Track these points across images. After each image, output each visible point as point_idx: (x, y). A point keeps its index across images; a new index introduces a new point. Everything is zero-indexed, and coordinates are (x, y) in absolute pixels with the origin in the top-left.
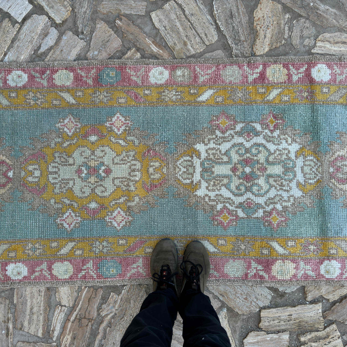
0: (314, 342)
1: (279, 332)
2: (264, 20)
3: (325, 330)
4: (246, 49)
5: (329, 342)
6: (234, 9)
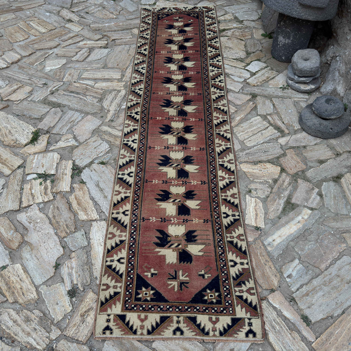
0: (44, 187)
1: (57, 169)
2: (265, 168)
3: (50, 193)
4: (243, 159)
5: (41, 195)
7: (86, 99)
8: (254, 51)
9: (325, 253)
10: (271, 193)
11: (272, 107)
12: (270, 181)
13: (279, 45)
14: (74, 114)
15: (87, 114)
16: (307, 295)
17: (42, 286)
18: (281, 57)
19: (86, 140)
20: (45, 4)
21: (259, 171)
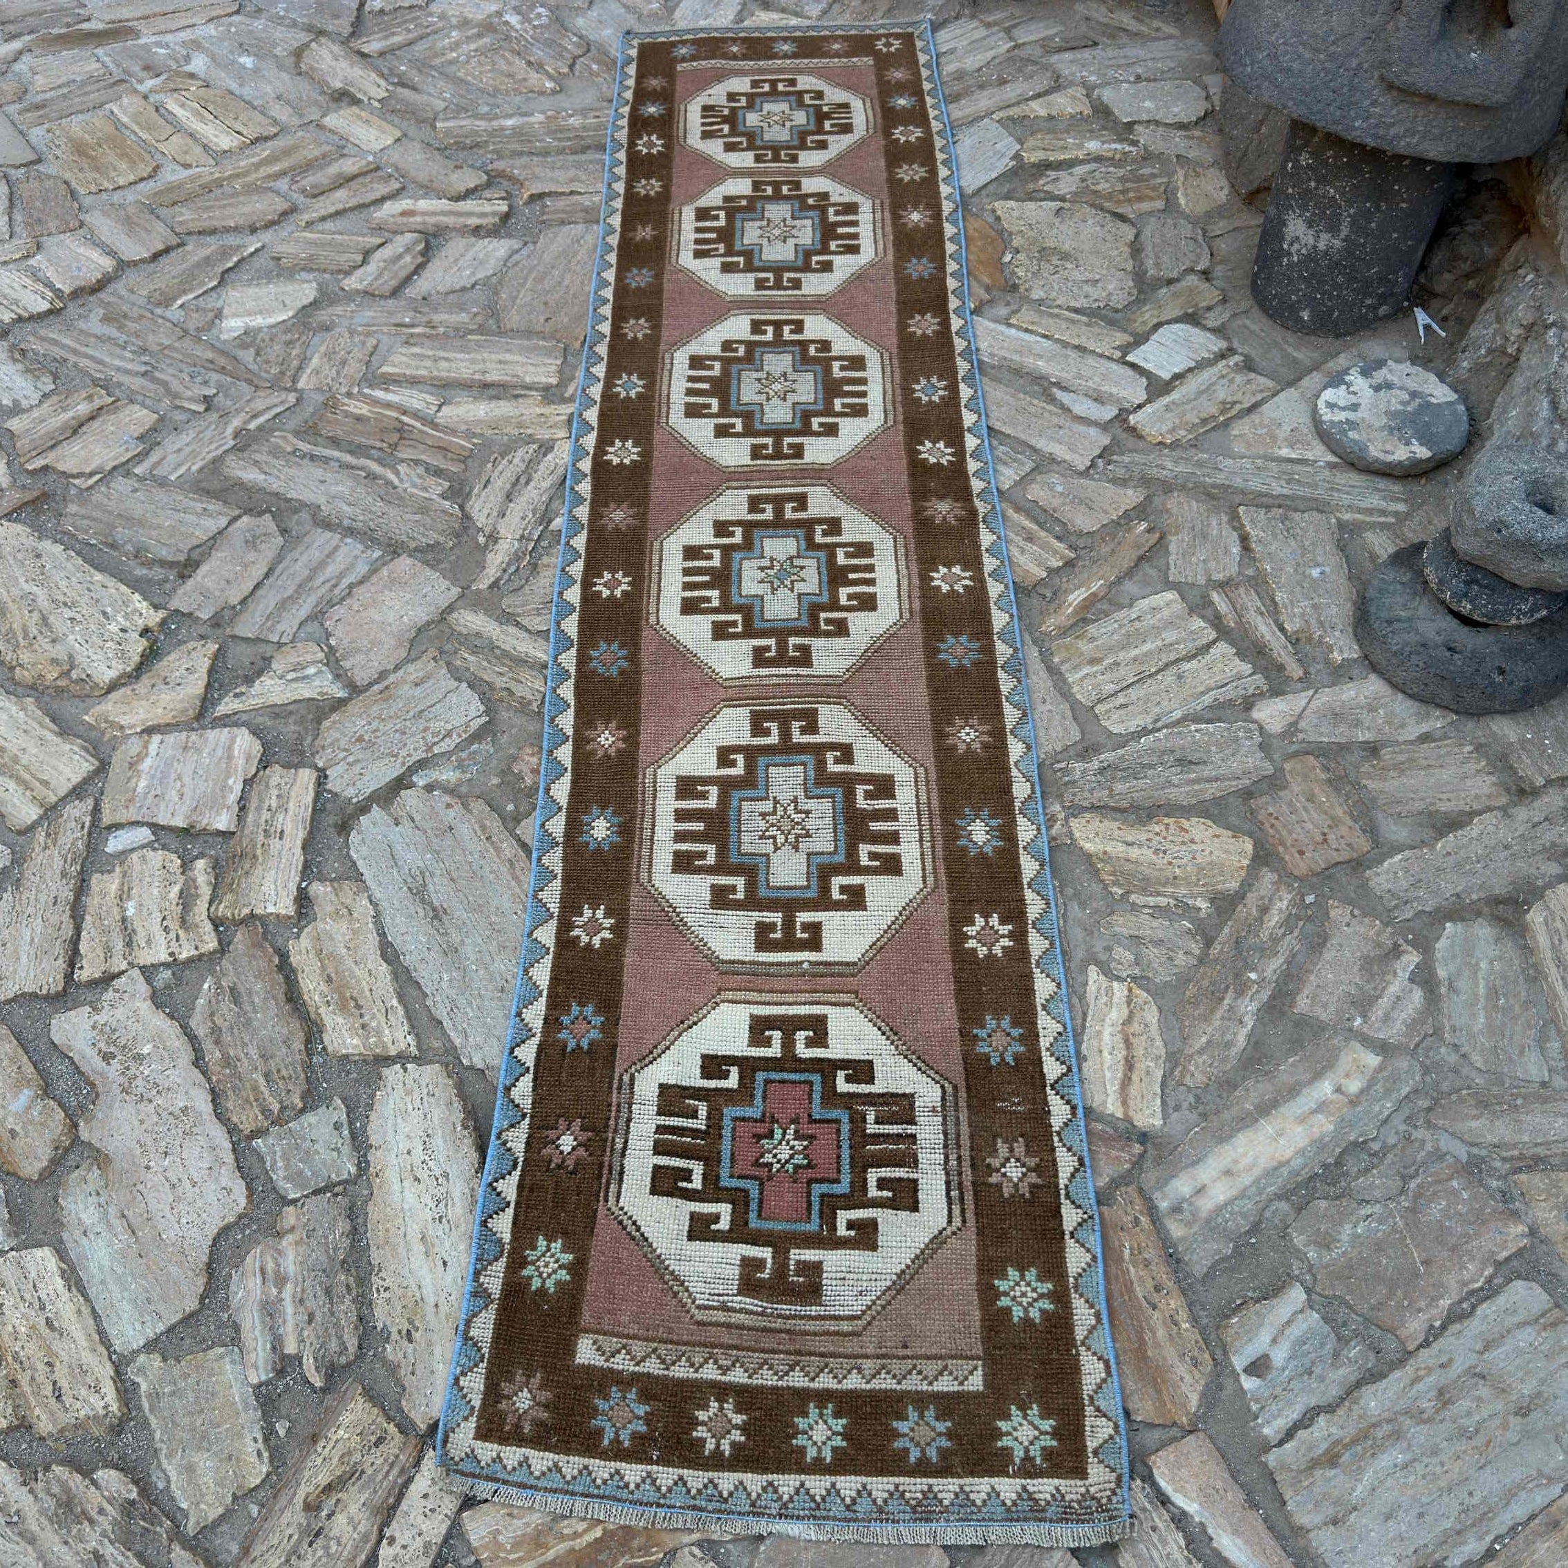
0: (181, 892)
1: (242, 809)
2: (1183, 843)
3: (207, 921)
4: (1087, 794)
5: (166, 930)
6: (1208, 771)
7: (392, 477)
8: (1175, 274)
9: (1425, 1262)
10: (1200, 961)
11: (1236, 550)
12: (1203, 905)
13: (1289, 254)
14: (336, 548)
15: (394, 549)
16: (1331, 1459)
17: (142, 1358)
18: (1293, 309)
19: (383, 675)
20: (237, 12)
21: (1156, 852)
